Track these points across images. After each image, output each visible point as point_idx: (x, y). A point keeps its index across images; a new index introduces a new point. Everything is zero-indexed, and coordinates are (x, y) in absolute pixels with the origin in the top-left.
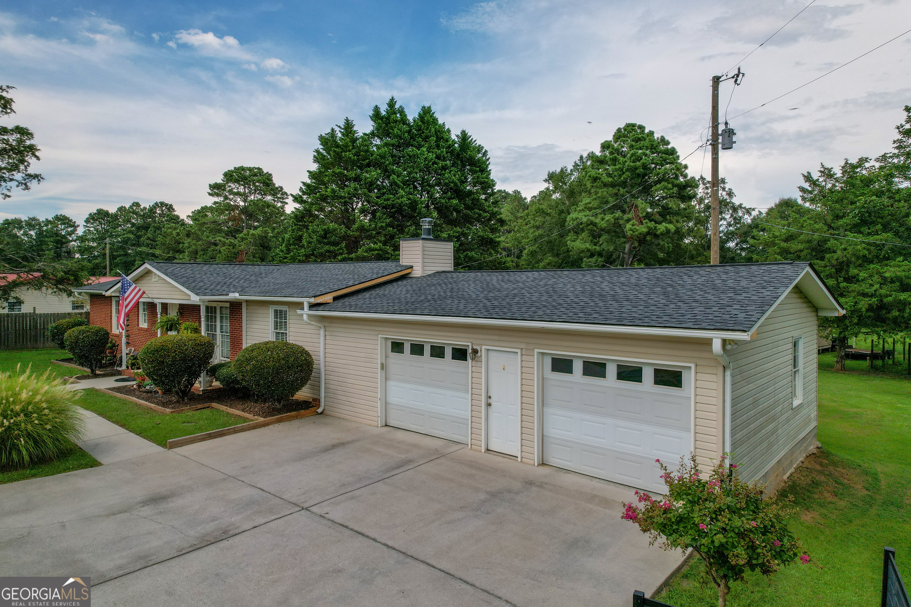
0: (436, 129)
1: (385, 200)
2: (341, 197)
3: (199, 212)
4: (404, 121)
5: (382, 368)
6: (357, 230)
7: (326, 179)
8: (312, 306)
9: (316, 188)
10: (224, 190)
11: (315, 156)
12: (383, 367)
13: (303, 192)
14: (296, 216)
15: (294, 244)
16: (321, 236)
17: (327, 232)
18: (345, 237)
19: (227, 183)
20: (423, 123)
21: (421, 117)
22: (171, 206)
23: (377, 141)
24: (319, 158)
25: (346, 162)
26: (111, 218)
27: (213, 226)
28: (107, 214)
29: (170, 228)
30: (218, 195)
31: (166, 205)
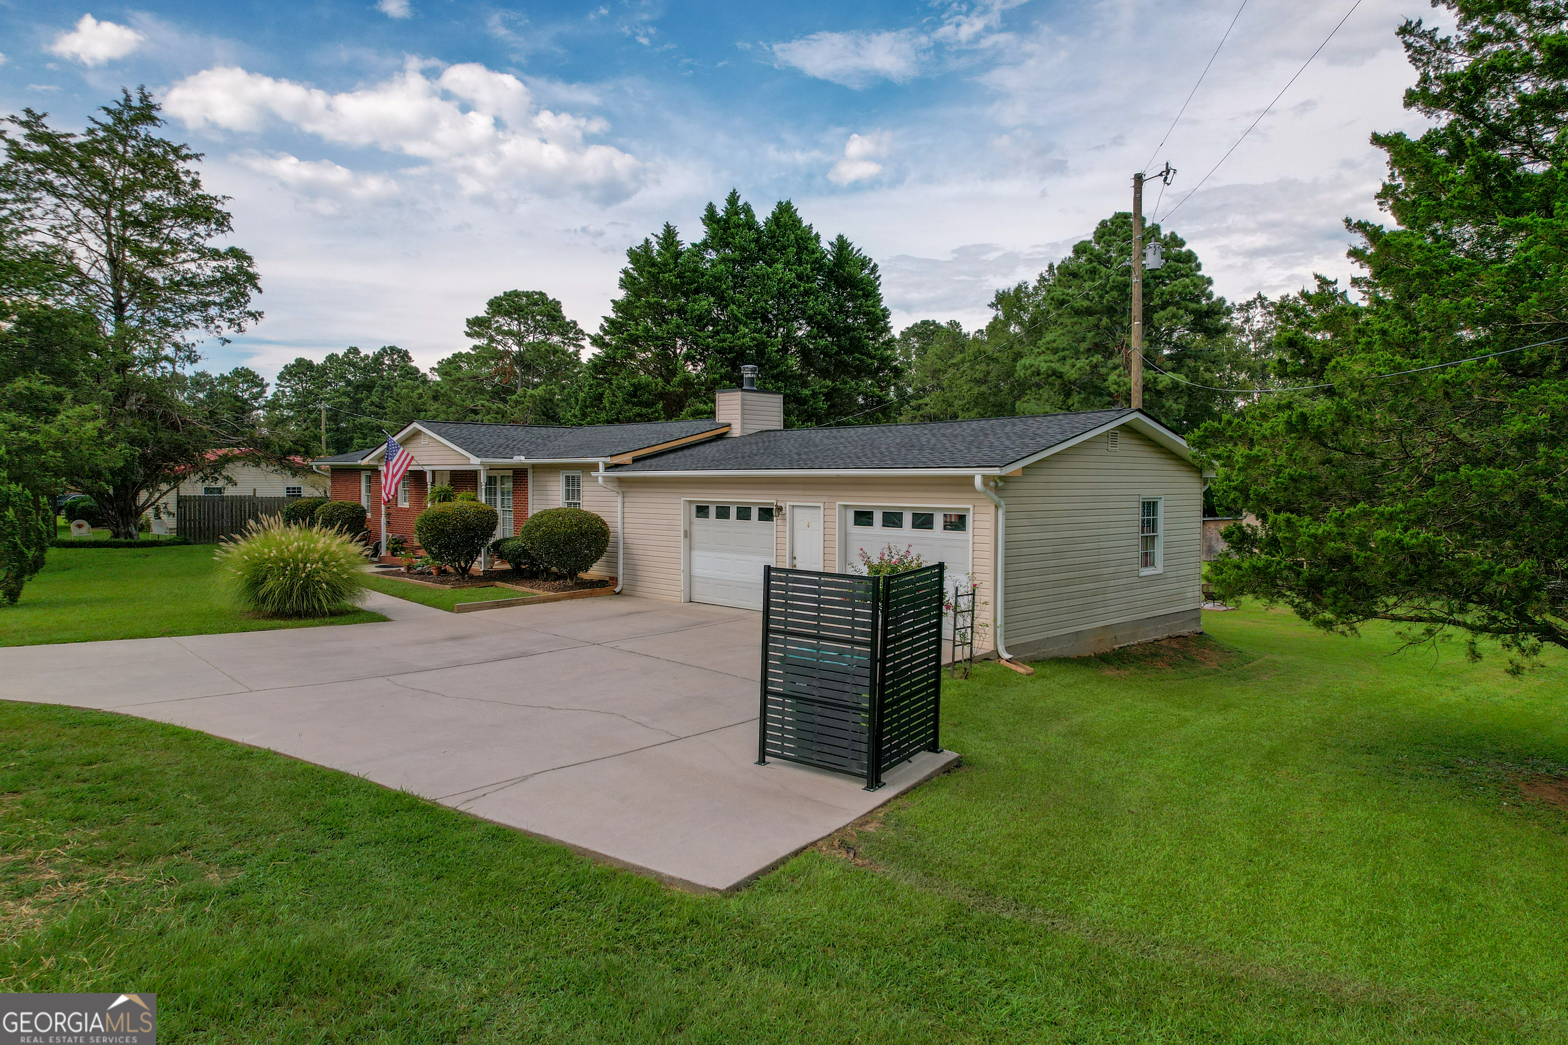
0: (796, 235)
1: (719, 341)
2: (657, 338)
3: (449, 362)
4: (750, 224)
5: (685, 536)
6: (679, 385)
7: (637, 312)
8: (609, 467)
9: (622, 325)
10: (489, 328)
11: (621, 280)
12: (687, 534)
13: (605, 330)
14: (595, 365)
15: (593, 406)
16: (629, 394)
17: (637, 387)
18: (662, 396)
19: (494, 316)
20: (778, 226)
21: (776, 219)
22: (406, 353)
23: (711, 255)
24: (627, 282)
25: (665, 287)
26: (317, 372)
27: (471, 384)
28: (310, 365)
29: (406, 387)
30: (479, 335)
31: (399, 351)
